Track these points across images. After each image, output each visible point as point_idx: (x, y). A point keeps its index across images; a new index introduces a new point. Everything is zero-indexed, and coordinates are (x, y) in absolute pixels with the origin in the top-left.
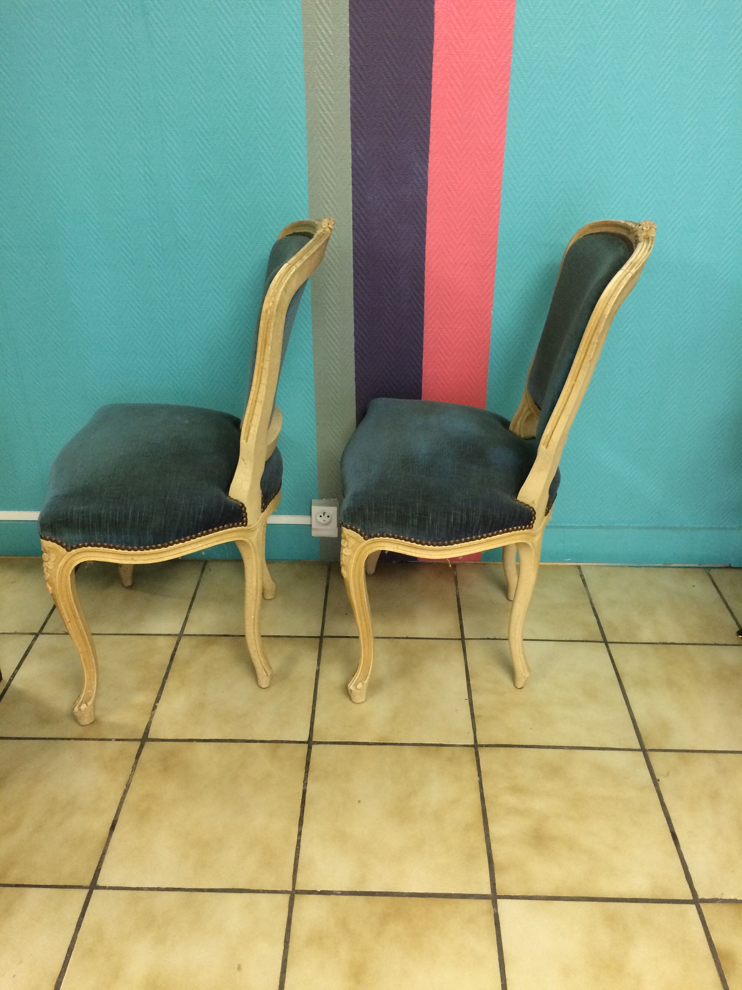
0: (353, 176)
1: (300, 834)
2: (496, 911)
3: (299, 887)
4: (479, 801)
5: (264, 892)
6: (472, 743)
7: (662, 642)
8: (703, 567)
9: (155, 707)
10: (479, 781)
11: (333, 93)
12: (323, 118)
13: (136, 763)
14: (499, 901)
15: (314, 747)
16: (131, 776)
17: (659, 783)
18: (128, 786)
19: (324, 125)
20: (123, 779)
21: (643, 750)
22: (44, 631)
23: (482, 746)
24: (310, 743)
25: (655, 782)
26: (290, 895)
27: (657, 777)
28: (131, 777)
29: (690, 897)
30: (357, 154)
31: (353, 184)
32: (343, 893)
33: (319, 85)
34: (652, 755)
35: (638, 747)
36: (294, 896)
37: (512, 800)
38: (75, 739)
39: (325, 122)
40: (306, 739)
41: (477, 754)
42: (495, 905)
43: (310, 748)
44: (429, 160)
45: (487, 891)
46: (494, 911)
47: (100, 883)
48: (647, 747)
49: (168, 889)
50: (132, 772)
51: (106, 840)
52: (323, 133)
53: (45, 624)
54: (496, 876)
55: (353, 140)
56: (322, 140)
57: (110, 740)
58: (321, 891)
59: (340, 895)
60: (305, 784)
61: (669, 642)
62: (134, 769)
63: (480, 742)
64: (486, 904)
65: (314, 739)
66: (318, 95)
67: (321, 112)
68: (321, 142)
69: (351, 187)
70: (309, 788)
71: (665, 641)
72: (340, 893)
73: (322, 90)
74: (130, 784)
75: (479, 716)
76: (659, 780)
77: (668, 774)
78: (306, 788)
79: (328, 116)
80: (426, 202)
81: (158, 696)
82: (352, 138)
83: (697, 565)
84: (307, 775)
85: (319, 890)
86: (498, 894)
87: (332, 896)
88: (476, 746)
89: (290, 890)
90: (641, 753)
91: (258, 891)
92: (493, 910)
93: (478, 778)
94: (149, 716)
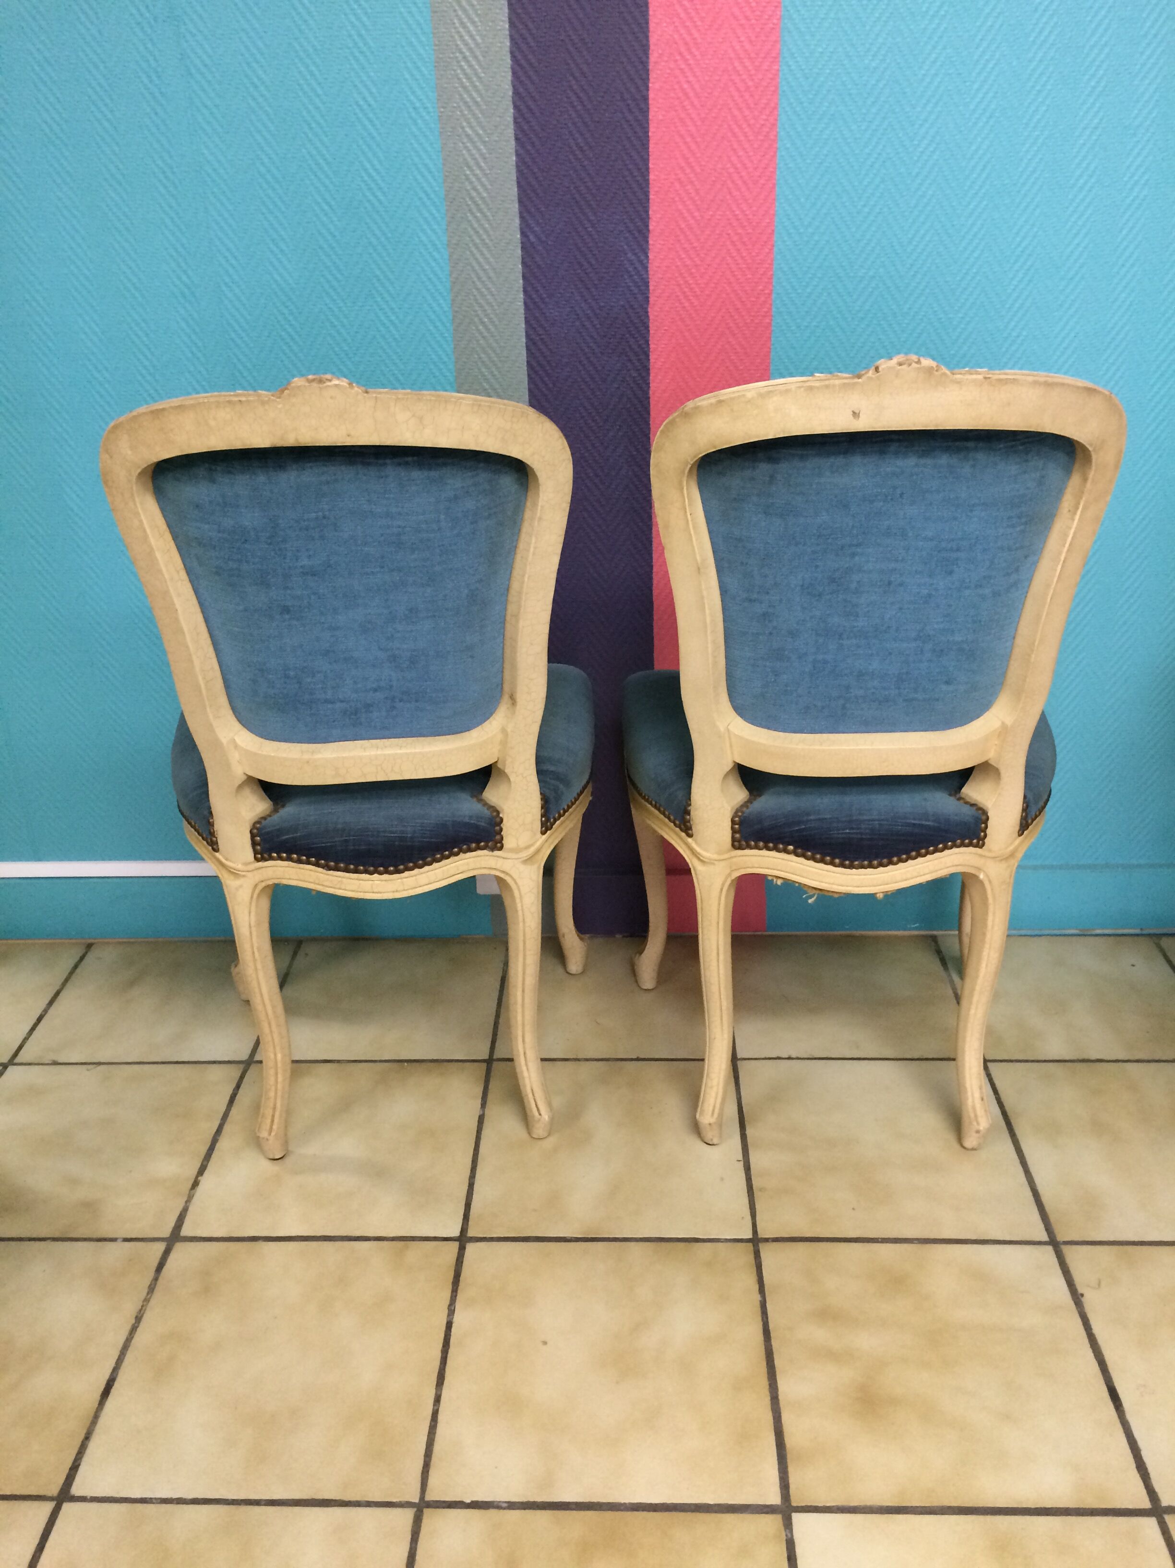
0: (524, 277)
1: (437, 1400)
2: (789, 1535)
3: (430, 1497)
4: (760, 1337)
5: (369, 1504)
6: (749, 1235)
7: (1081, 1058)
8: (1149, 935)
9: (195, 1184)
10: (760, 1301)
11: (487, 139)
12: (471, 183)
13: (156, 1279)
14: (796, 1517)
15: (470, 1248)
16: (147, 1300)
17: (1084, 1300)
18: (138, 1319)
19: (474, 194)
20: (130, 1308)
21: (1054, 1242)
22: (17, 1060)
23: (767, 1240)
24: (463, 1240)
25: (1077, 1298)
26: (415, 1509)
27: (1080, 1290)
28: (145, 1303)
29: (1146, 1504)
30: (529, 240)
31: (525, 291)
32: (512, 1506)
33: (463, 128)
34: (1070, 1253)
35: (1045, 1237)
36: (422, 1511)
37: (819, 1334)
38: (55, 1239)
39: (475, 189)
40: (455, 1232)
41: (757, 1255)
42: (788, 1524)
43: (462, 1249)
44: (650, 247)
45: (774, 1498)
46: (786, 1536)
47: (77, 1489)
48: (1060, 1238)
49: (195, 1501)
50: (148, 1294)
51: (92, 1414)
52: (473, 206)
53: (20, 1048)
54: (791, 1469)
55: (522, 217)
56: (470, 218)
57: (113, 1240)
58: (472, 1502)
59: (504, 1509)
60: (451, 1311)
61: (1093, 1058)
62: (151, 1289)
63: (762, 1234)
64: (773, 1522)
65: (471, 1233)
66: (461, 145)
67: (468, 172)
68: (469, 221)
69: (521, 295)
70: (457, 1319)
71: (1086, 1057)
72: (505, 1505)
73: (468, 136)
74: (142, 1316)
75: (761, 1190)
76: (1082, 1295)
77: (1099, 1284)
78: (453, 1318)
79: (479, 179)
80: (648, 316)
81: (202, 1164)
82: (521, 213)
83: (1138, 931)
84: (456, 1296)
85: (468, 1501)
86: (794, 1504)
87: (492, 1512)
88: (756, 1241)
89: (417, 1501)
90: (1050, 1249)
91: (357, 1504)
92: (784, 1534)
93: (759, 1296)
94: (185, 1199)
